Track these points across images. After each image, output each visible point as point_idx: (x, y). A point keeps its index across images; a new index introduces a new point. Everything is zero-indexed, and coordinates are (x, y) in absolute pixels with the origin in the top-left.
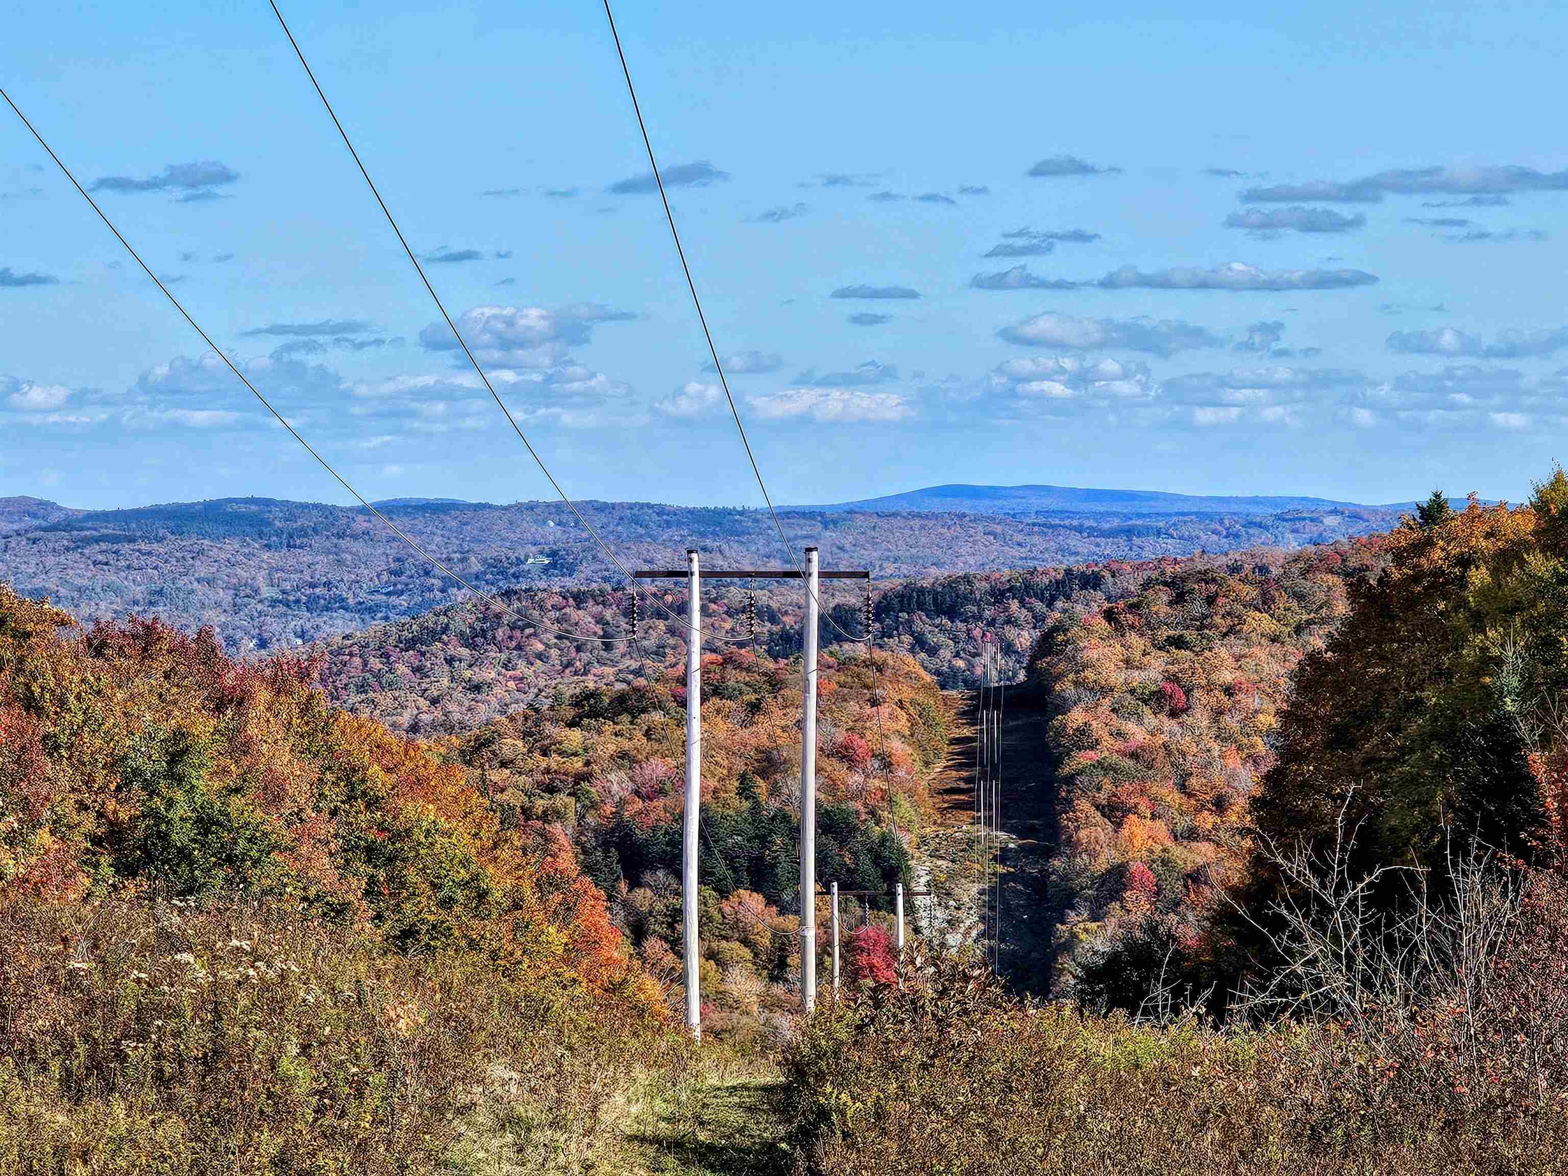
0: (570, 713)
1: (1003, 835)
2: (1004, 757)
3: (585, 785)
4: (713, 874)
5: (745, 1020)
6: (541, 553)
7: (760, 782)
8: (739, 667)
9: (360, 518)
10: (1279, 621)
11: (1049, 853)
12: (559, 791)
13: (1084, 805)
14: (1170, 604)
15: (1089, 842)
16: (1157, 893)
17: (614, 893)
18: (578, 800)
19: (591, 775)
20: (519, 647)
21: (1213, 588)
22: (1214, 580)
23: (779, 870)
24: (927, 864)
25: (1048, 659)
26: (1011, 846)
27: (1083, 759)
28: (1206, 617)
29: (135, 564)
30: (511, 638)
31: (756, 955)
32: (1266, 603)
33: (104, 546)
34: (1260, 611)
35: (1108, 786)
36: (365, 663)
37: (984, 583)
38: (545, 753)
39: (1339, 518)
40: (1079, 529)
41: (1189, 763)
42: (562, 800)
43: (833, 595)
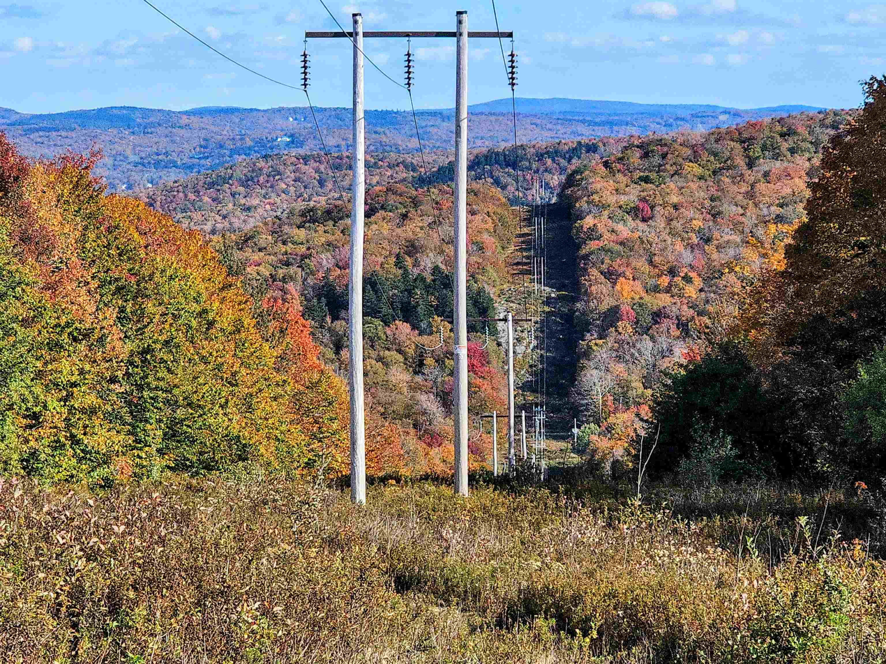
0: (298, 220)
1: (548, 289)
2: (548, 244)
3: (307, 261)
4: (380, 312)
5: (399, 396)
6: (286, 135)
7: (408, 258)
8: (395, 193)
9: (185, 117)
10: (703, 168)
11: (575, 299)
12: (292, 264)
13: (594, 272)
14: (641, 158)
15: (597, 293)
16: (637, 323)
17: (324, 324)
18: (303, 269)
19: (311, 255)
20: (272, 187)
21: (665, 149)
22: (666, 145)
23: (419, 309)
24: (505, 305)
25: (572, 189)
26: (553, 295)
27: (592, 245)
28: (661, 166)
29: (59, 143)
30: (267, 181)
31: (406, 359)
32: (695, 158)
33: (41, 133)
34: (692, 162)
35: (607, 261)
36: (186, 196)
37: (532, 149)
38: (284, 243)
39: (727, 116)
40: (583, 122)
41: (655, 249)
42: (293, 270)
43: (447, 157)
